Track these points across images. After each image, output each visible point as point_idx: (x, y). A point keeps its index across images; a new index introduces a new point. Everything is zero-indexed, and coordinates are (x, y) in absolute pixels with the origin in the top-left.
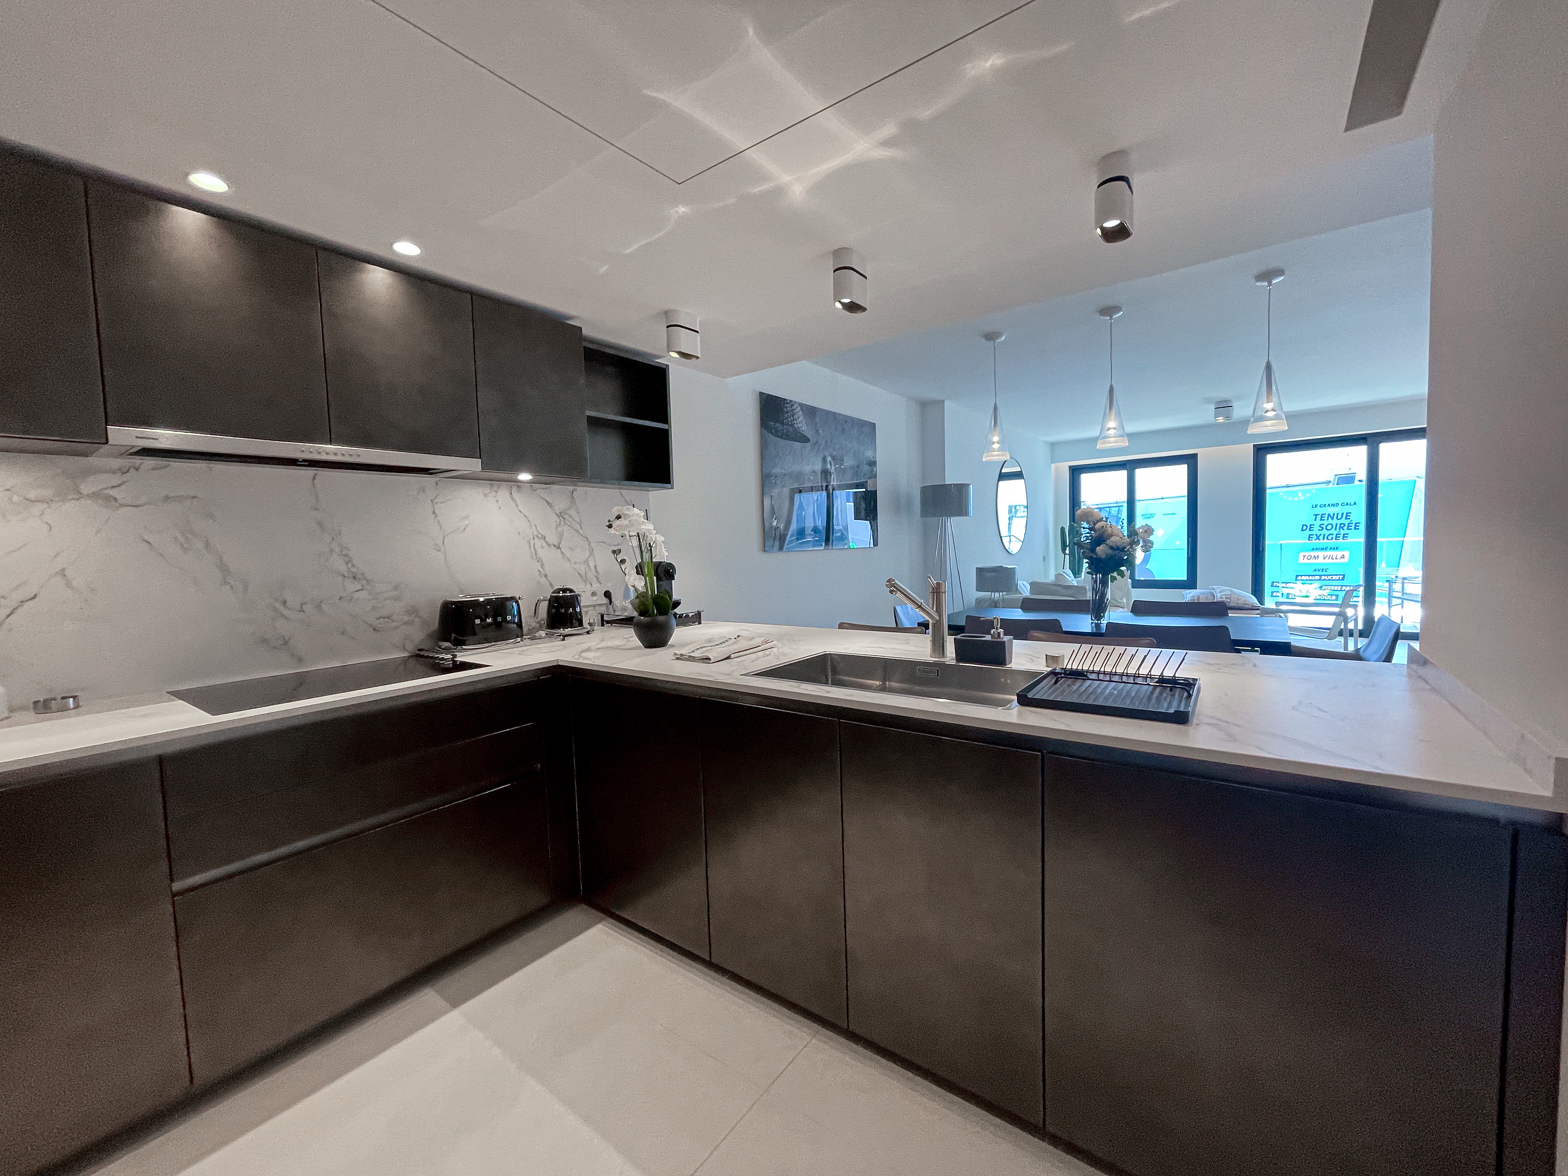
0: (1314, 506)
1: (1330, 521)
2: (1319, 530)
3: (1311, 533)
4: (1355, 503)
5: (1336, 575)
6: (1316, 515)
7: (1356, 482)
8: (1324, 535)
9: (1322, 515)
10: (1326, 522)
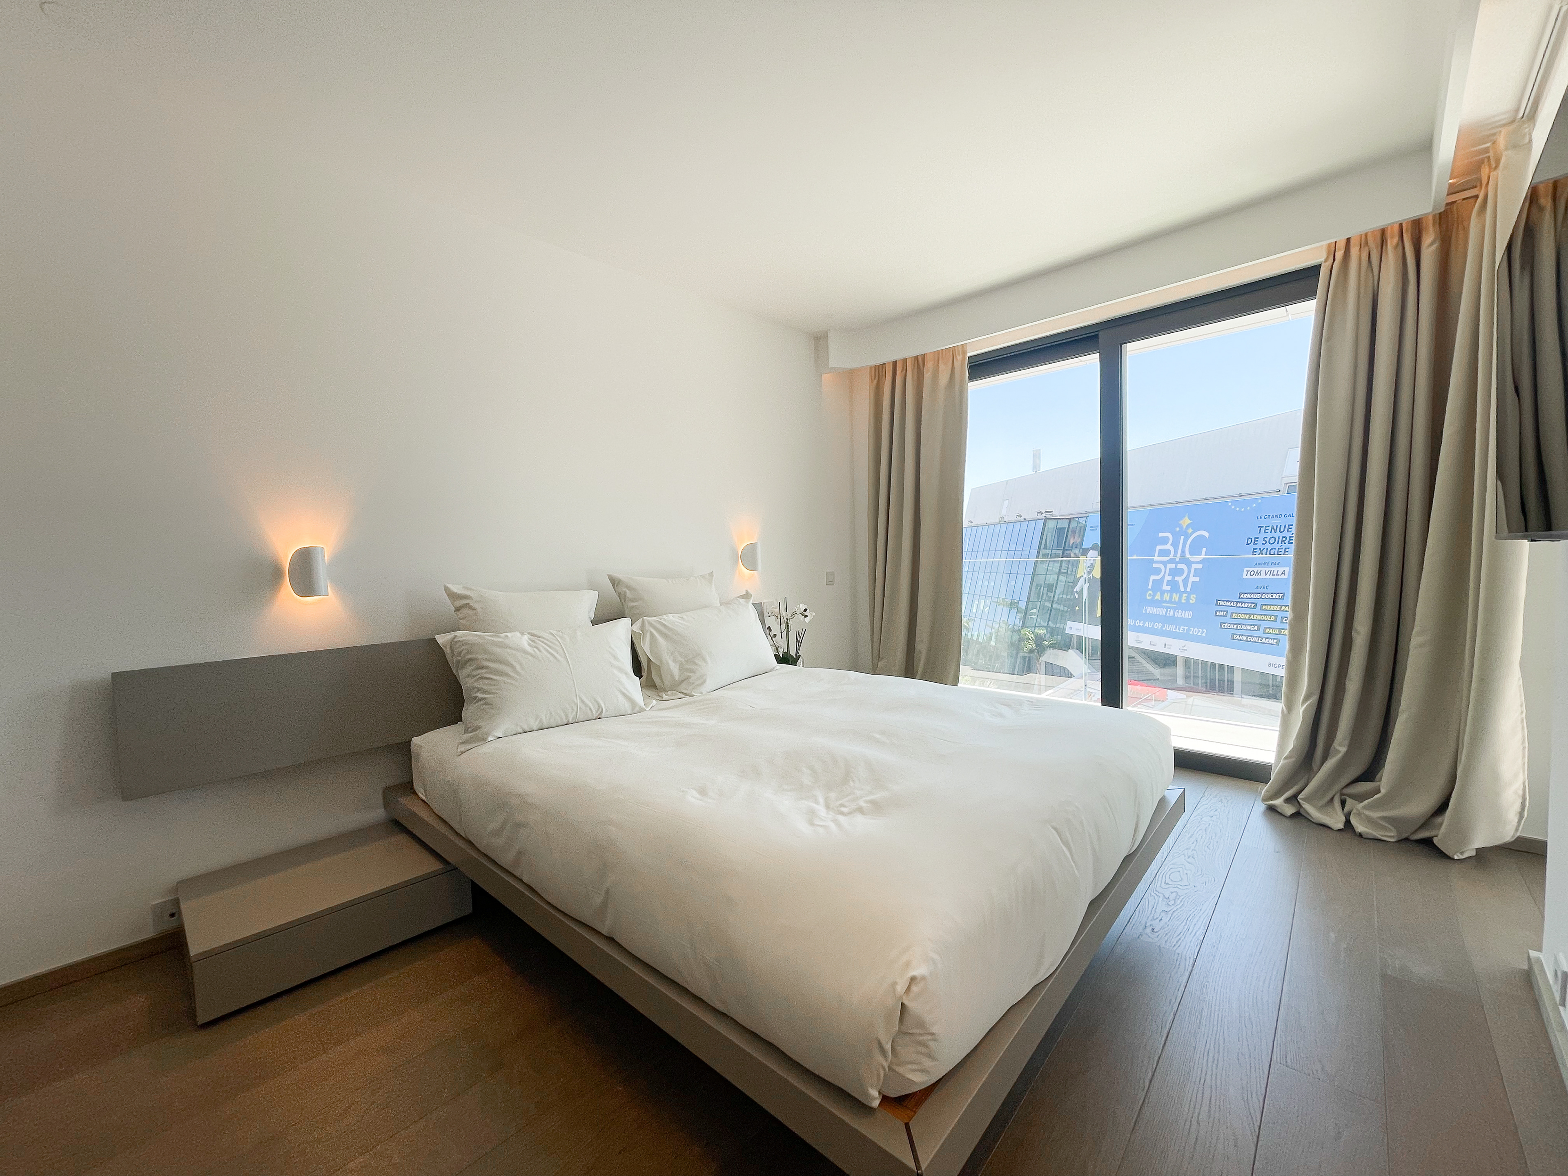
0: (1259, 517)
2: (1263, 544)
6: (1260, 527)
9: (1266, 527)
10: (1269, 535)
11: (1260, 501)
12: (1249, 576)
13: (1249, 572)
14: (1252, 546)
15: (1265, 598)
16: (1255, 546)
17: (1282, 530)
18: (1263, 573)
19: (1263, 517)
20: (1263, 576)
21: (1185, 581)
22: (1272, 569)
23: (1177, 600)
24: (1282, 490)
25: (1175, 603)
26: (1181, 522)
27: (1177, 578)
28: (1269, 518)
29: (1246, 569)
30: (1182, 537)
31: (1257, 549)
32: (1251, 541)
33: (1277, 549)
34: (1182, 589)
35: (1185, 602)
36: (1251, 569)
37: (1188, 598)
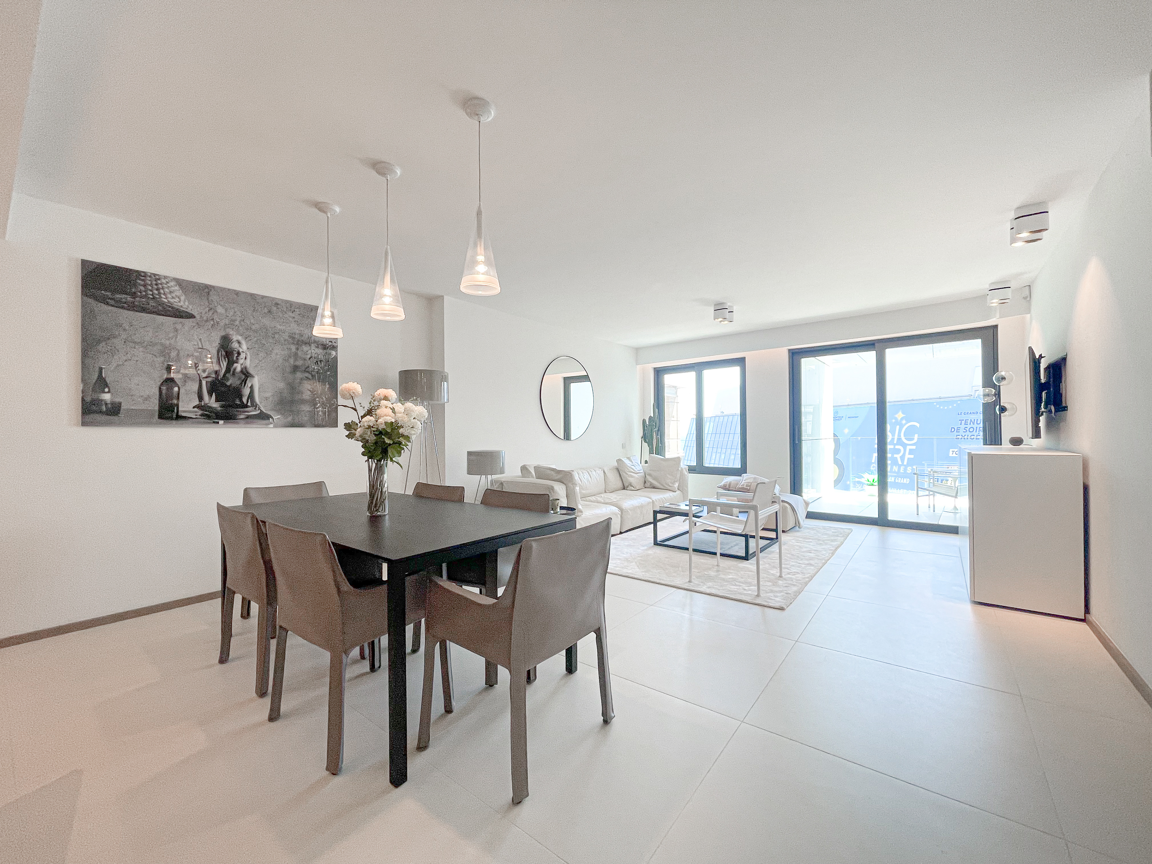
0: (960, 414)
1: (972, 425)
2: (964, 432)
3: (958, 434)
6: (961, 421)
8: (968, 435)
9: (966, 420)
10: (969, 426)
11: (959, 402)
13: (954, 452)
14: (955, 433)
17: (978, 423)
19: (963, 413)
21: (902, 458)
23: (896, 470)
24: (973, 394)
25: (895, 472)
26: (896, 416)
27: (895, 456)
28: (967, 414)
29: (951, 450)
30: (898, 427)
32: (955, 430)
33: (975, 436)
34: (900, 463)
35: (903, 472)
36: (956, 450)
37: (905, 469)
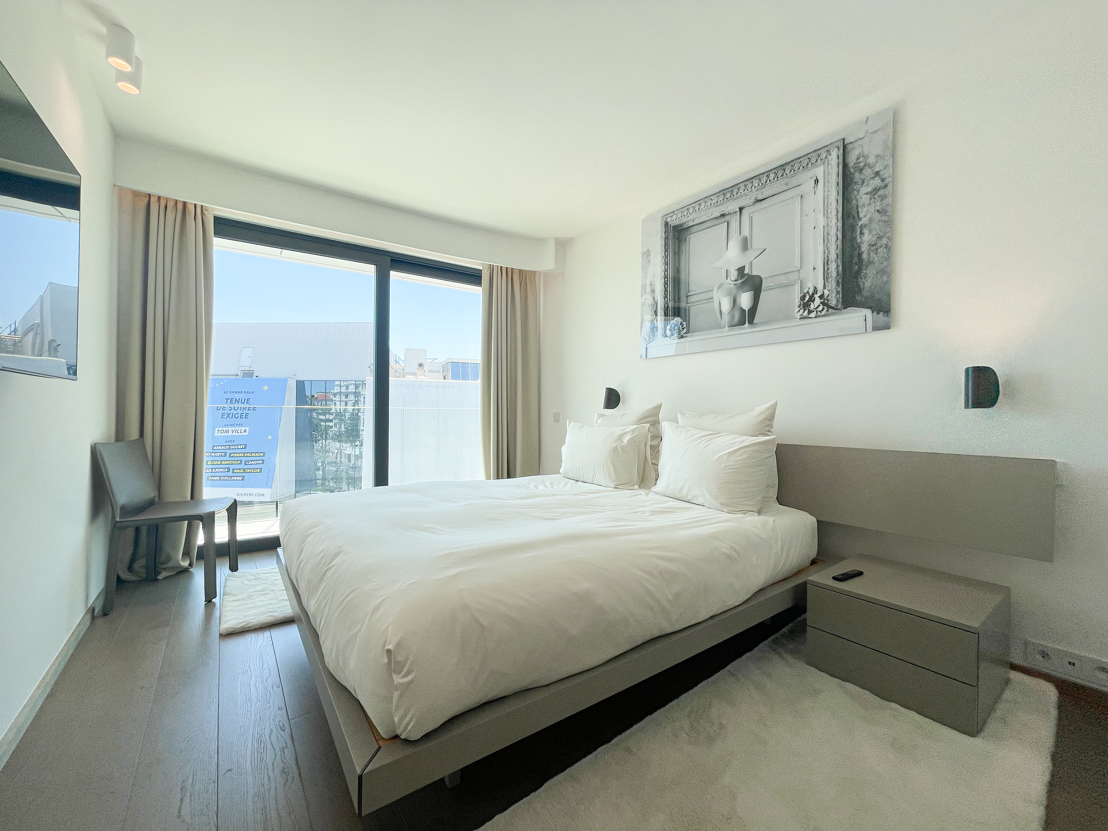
0: (226, 392)
1: (237, 404)
2: (229, 410)
4: (253, 392)
5: (241, 445)
6: (227, 399)
7: (254, 377)
8: (233, 414)
9: (231, 399)
10: (234, 405)
11: (225, 381)
12: (219, 434)
13: (220, 431)
14: (221, 412)
15: (233, 449)
16: (224, 411)
17: (243, 401)
18: (230, 432)
19: (229, 392)
20: (230, 433)
22: (237, 428)
24: (239, 374)
28: (233, 393)
29: (217, 429)
31: (225, 414)
32: (220, 409)
33: (240, 414)
36: (221, 429)
